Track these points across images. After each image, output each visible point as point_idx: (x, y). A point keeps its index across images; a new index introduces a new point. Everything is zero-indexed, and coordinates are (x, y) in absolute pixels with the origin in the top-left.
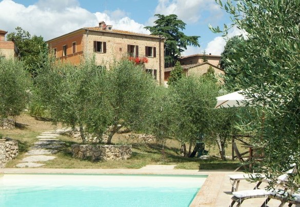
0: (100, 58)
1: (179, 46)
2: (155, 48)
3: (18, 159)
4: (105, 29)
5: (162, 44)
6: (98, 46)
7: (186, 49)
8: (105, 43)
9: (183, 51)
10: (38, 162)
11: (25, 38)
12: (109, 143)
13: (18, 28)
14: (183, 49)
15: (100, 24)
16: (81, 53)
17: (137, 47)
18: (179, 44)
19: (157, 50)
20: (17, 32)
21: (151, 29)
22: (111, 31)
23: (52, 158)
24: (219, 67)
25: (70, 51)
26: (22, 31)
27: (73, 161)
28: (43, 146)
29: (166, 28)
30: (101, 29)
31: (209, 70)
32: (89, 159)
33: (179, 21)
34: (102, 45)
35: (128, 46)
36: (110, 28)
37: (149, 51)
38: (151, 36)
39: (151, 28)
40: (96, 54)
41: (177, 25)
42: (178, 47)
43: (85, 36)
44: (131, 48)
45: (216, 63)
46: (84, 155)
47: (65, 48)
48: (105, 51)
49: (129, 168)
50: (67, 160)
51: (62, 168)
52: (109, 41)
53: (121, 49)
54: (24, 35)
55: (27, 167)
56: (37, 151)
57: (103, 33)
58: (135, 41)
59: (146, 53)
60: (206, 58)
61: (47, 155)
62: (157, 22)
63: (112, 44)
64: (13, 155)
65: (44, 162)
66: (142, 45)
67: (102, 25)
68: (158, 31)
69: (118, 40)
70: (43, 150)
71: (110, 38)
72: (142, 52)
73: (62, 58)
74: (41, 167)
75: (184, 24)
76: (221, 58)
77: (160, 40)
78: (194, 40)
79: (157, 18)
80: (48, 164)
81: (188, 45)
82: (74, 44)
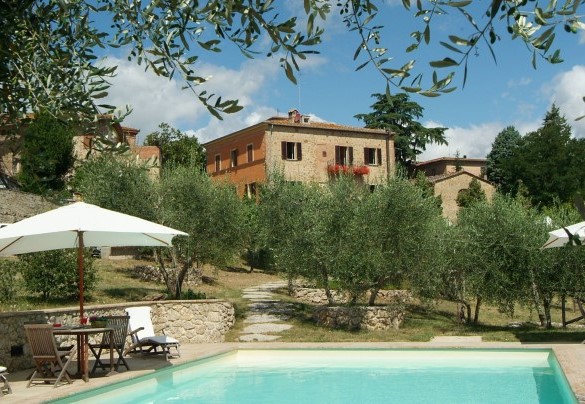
0: (293, 170)
1: (414, 144)
2: (379, 151)
3: (237, 329)
4: (298, 121)
5: (391, 143)
6: (289, 150)
7: (424, 149)
8: (299, 145)
9: (420, 152)
10: (269, 334)
11: (174, 140)
12: (372, 304)
13: (163, 125)
14: (420, 149)
15: (290, 114)
16: (262, 161)
17: (351, 149)
18: (414, 141)
19: (384, 153)
20: (161, 131)
21: (367, 119)
22: (308, 124)
23: (287, 327)
24: (486, 178)
25: (243, 159)
26: (170, 129)
27: (320, 331)
28: (261, 309)
29: (391, 116)
30: (292, 123)
31: (471, 185)
32: (343, 327)
33: (411, 104)
34: (295, 148)
35: (337, 147)
36: (306, 120)
37: (369, 154)
38: (368, 130)
39: (365, 116)
40: (286, 162)
41: (409, 110)
42: (412, 147)
43: (268, 133)
44: (341, 151)
45: (476, 170)
46: (336, 323)
47: (235, 155)
48: (300, 157)
49: (413, 340)
50: (311, 331)
51: (310, 341)
52: (306, 141)
53: (325, 154)
54: (172, 135)
55: (256, 340)
56: (257, 318)
57: (297, 129)
58: (348, 139)
59: (366, 158)
60: (459, 163)
61: (277, 323)
62: (375, 107)
63: (311, 144)
64: (230, 324)
65: (279, 334)
66: (359, 145)
67: (294, 115)
68: (379, 120)
69: (320, 138)
70: (265, 316)
71: (308, 135)
72: (359, 157)
73: (230, 170)
74: (277, 340)
75: (421, 109)
76: (487, 163)
77: (387, 137)
78: (438, 135)
79: (376, 100)
80: (284, 336)
81: (428, 142)
82: (250, 148)
